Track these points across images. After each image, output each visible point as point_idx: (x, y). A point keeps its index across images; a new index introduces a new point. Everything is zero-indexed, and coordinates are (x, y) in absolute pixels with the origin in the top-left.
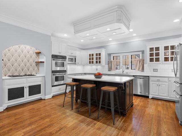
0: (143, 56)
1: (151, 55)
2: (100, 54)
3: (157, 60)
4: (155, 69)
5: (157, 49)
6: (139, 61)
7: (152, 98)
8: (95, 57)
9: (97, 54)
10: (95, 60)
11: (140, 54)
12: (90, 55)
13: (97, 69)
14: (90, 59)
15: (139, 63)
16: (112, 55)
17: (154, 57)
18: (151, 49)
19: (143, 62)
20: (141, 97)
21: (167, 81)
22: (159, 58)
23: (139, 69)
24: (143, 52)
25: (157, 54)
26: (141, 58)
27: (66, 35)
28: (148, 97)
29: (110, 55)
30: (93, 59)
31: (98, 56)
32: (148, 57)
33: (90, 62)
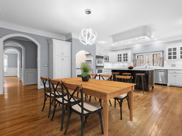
0: (163, 55)
1: (170, 54)
2: (127, 54)
3: (175, 57)
4: (173, 65)
5: (175, 49)
6: (159, 59)
7: (170, 86)
8: (122, 56)
9: (124, 55)
11: (161, 53)
12: (118, 55)
13: (124, 66)
14: (118, 58)
15: (159, 60)
16: (136, 54)
17: (172, 55)
18: (170, 50)
19: (163, 59)
22: (176, 56)
23: (160, 65)
24: (163, 52)
25: (175, 53)
26: (161, 56)
29: (134, 55)
30: (121, 58)
32: (167, 56)
33: (118, 61)
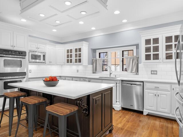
0: (137, 53)
1: (148, 50)
2: (80, 50)
3: (156, 57)
4: (153, 71)
5: (156, 41)
6: (132, 59)
8: (74, 53)
9: (76, 50)
10: (74, 58)
11: (134, 48)
12: (68, 51)
13: (78, 71)
14: (68, 56)
15: (132, 61)
16: (97, 50)
17: (152, 53)
18: (148, 42)
19: (137, 60)
20: (132, 113)
21: (169, 89)
22: (158, 54)
23: (132, 70)
24: (137, 46)
25: (156, 49)
26: (135, 54)
27: (24, 20)
28: (141, 113)
29: (94, 51)
30: (71, 56)
31: (78, 53)
32: (143, 54)
33: (68, 61)
